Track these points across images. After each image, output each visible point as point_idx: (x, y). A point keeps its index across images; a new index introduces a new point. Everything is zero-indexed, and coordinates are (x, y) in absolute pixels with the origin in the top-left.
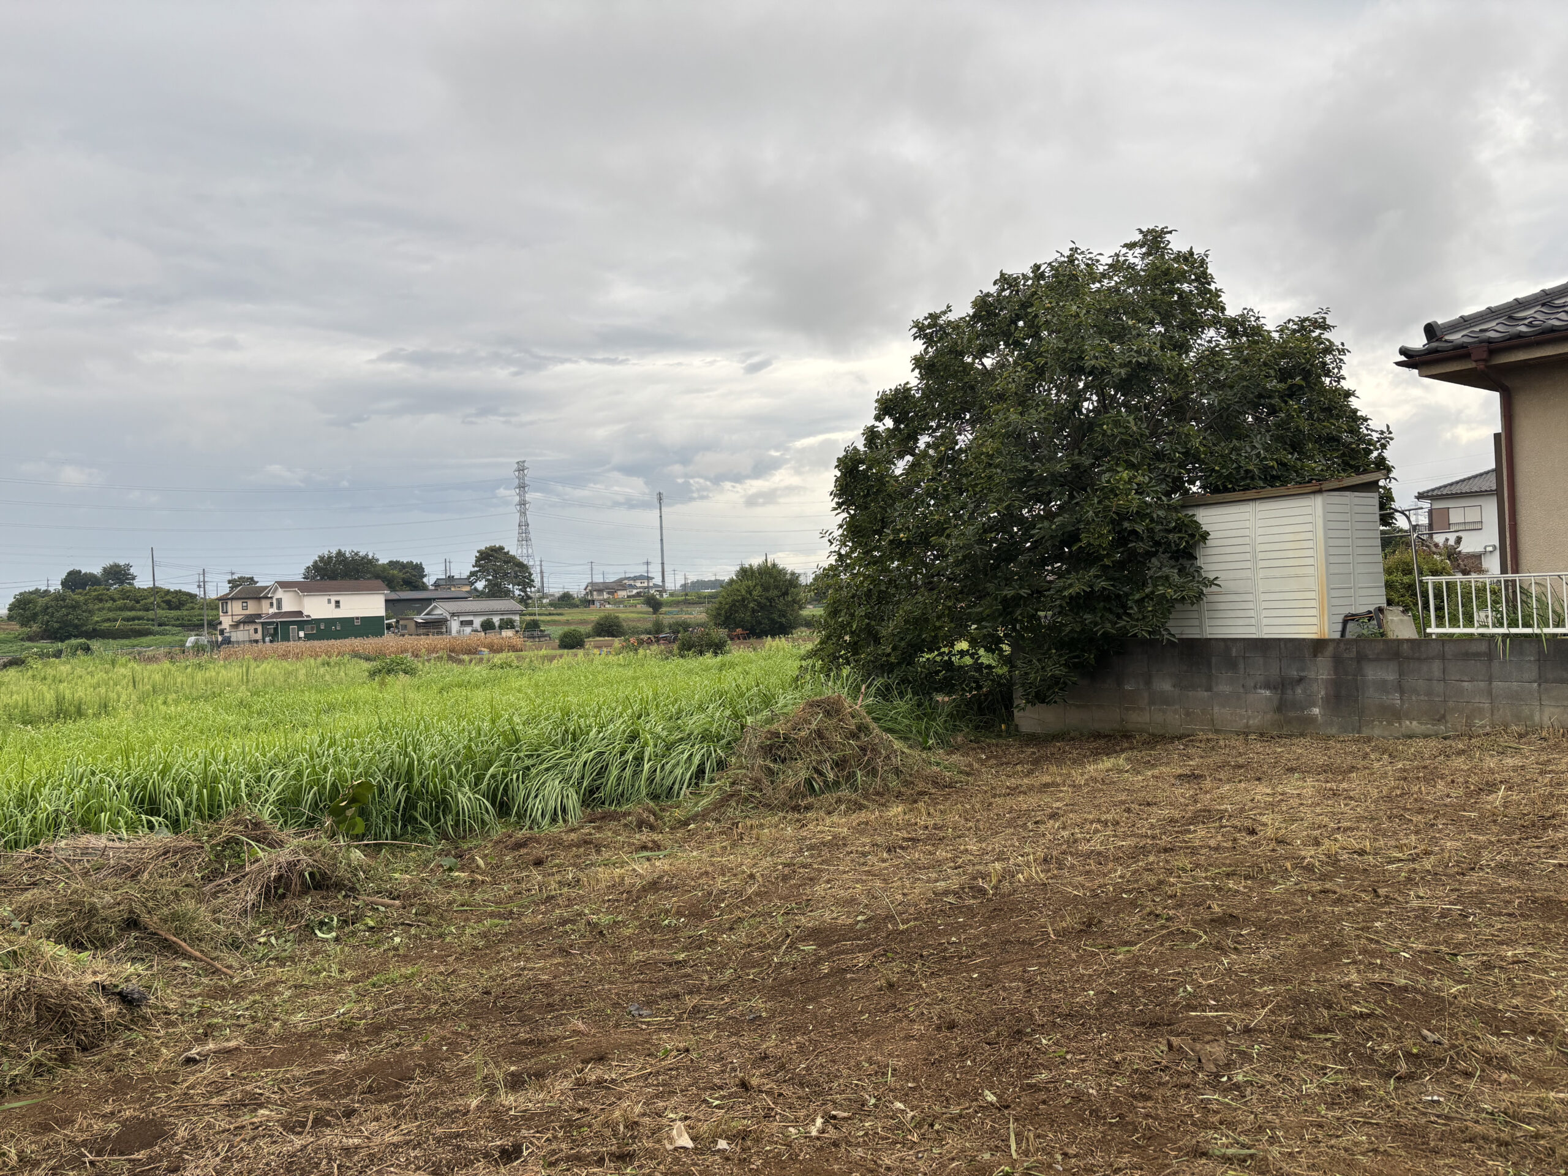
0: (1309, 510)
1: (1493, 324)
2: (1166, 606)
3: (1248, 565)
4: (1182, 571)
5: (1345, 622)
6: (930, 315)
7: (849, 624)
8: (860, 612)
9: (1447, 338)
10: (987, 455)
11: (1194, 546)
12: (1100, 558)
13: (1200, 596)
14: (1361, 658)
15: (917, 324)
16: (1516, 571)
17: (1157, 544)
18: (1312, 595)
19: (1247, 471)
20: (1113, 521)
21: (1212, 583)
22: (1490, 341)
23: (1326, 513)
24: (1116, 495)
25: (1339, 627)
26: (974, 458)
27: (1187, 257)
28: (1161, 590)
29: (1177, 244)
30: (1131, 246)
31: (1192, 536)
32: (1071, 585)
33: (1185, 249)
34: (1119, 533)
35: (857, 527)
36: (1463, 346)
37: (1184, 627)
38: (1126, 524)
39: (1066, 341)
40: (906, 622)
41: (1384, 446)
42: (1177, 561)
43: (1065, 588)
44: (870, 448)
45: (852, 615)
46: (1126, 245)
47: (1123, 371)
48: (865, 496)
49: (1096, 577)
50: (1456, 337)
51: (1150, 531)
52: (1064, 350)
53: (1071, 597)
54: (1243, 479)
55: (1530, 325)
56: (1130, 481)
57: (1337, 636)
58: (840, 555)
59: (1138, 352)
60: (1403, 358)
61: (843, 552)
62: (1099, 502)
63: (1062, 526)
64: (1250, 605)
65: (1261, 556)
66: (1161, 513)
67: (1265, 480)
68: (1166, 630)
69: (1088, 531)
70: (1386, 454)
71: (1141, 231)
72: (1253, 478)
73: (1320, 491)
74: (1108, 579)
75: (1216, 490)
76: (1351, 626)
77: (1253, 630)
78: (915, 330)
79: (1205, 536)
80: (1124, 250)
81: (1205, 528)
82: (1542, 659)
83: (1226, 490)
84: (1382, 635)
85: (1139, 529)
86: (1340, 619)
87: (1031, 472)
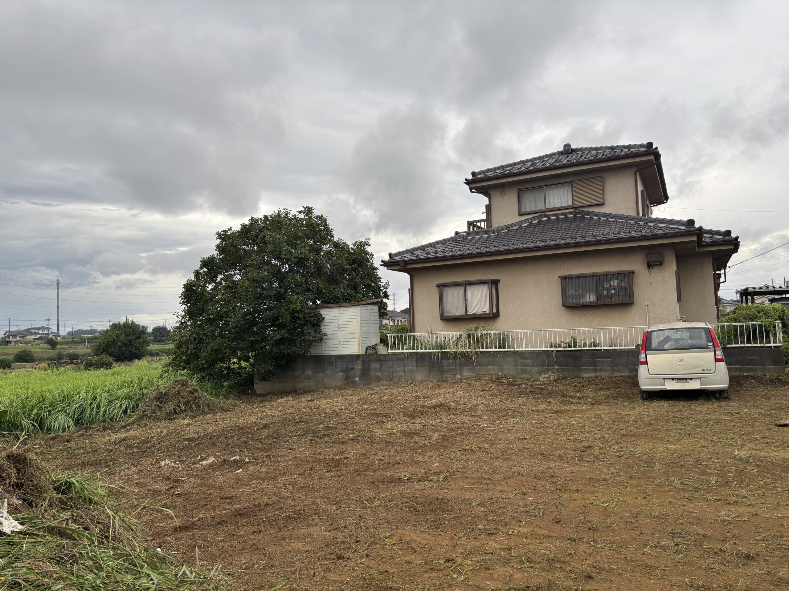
0: (355, 311)
1: (407, 255)
2: (310, 343)
3: (337, 329)
4: (315, 331)
5: (367, 349)
6: (224, 230)
7: (186, 352)
8: (191, 346)
9: (395, 258)
10: (246, 287)
11: (320, 322)
12: (287, 326)
13: (321, 339)
14: (370, 361)
15: (218, 233)
16: (414, 332)
17: (307, 321)
18: (356, 340)
19: (338, 297)
20: (291, 313)
21: (325, 335)
22: (405, 261)
23: (360, 312)
24: (292, 304)
25: (365, 351)
26: (241, 288)
27: (320, 218)
28: (307, 337)
29: (317, 213)
30: (300, 212)
31: (319, 319)
32: (276, 336)
33: (320, 214)
34: (293, 318)
35: (191, 312)
36: (398, 262)
37: (315, 351)
38: (296, 314)
39: (275, 247)
40: (212, 351)
41: (387, 288)
42: (314, 327)
43: (274, 337)
44: (197, 279)
45: (188, 348)
46: (298, 212)
47: (295, 260)
48: (195, 300)
49: (285, 333)
50: (397, 258)
51: (304, 317)
52: (274, 251)
53: (276, 341)
54: (337, 299)
55: (416, 257)
56: (297, 299)
57: (364, 353)
58: (181, 322)
59: (301, 253)
60: (383, 264)
61: (183, 321)
62: (287, 306)
63: (273, 314)
64: (338, 343)
65: (341, 326)
66: (308, 310)
67: (343, 300)
68: (309, 352)
69: (282, 317)
70: (387, 290)
71: (304, 207)
72: (339, 299)
73: (359, 305)
74: (289, 334)
75: (328, 303)
76: (368, 350)
77: (338, 352)
78: (217, 236)
79: (323, 319)
80: (298, 214)
81: (323, 316)
82: (417, 360)
83: (331, 303)
84: (376, 353)
85: (300, 316)
86: (365, 348)
87: (262, 294)
